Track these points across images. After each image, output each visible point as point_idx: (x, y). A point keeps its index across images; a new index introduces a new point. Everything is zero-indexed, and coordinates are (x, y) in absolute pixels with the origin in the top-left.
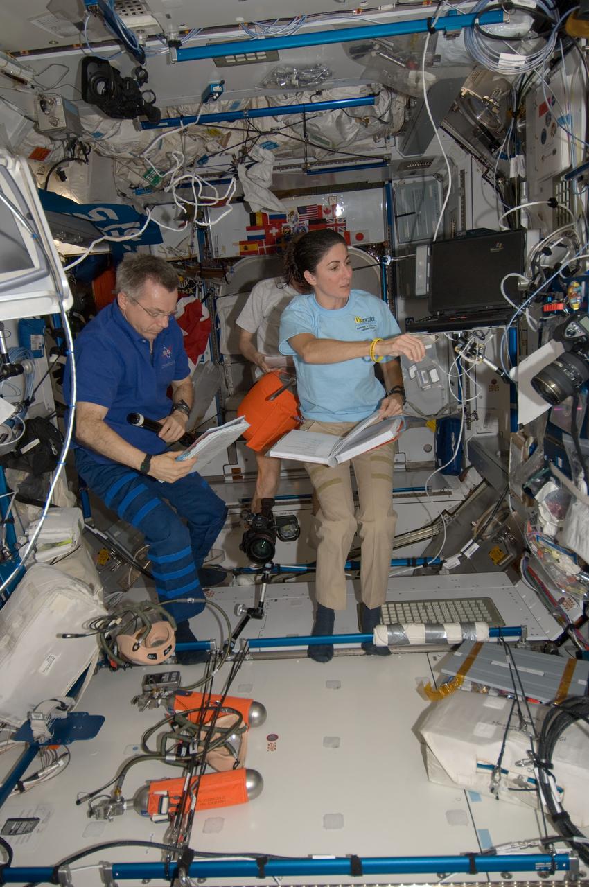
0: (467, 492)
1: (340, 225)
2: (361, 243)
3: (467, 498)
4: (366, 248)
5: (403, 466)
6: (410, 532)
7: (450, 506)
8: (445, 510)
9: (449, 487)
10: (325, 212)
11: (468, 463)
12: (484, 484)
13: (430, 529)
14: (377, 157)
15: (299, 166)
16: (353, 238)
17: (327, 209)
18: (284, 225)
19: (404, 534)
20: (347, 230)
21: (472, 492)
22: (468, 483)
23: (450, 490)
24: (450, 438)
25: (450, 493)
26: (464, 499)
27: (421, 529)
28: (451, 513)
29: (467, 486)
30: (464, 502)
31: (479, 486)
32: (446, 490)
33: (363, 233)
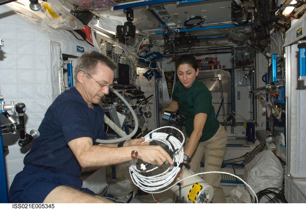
0: (255, 147)
1: (218, 63)
2: (224, 68)
3: (255, 149)
4: (225, 70)
5: (235, 138)
6: (236, 158)
7: (249, 151)
8: (248, 152)
9: (249, 145)
10: (213, 59)
11: (256, 138)
12: (261, 145)
13: (243, 158)
14: (229, 46)
15: (207, 48)
16: (222, 67)
17: (214, 58)
18: (201, 63)
19: (234, 159)
20: (220, 65)
21: (257, 147)
22: (255, 144)
23: (250, 146)
24: (250, 129)
25: (249, 147)
26: (254, 149)
27: (240, 158)
28: (250, 153)
29: (255, 145)
30: (254, 150)
31: (259, 145)
32: (248, 146)
33: (225, 66)
